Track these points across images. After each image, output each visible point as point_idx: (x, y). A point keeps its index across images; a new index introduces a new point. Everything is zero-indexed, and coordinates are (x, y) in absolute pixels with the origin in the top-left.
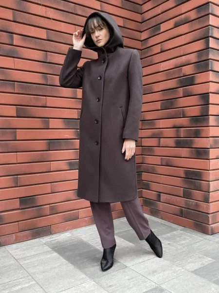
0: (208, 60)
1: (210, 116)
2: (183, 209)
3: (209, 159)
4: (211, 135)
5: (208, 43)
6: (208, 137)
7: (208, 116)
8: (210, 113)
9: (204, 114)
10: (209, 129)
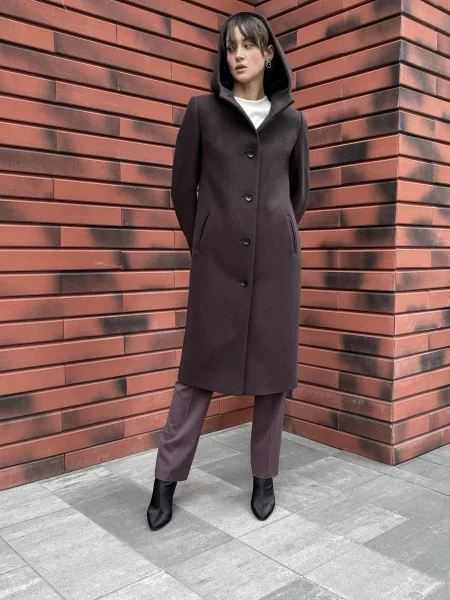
0: (397, 109)
1: (397, 227)
2: (338, 412)
3: (393, 314)
4: (398, 266)
5: (396, 74)
6: (393, 270)
7: (394, 225)
8: (397, 221)
9: (386, 223)
10: (394, 254)
